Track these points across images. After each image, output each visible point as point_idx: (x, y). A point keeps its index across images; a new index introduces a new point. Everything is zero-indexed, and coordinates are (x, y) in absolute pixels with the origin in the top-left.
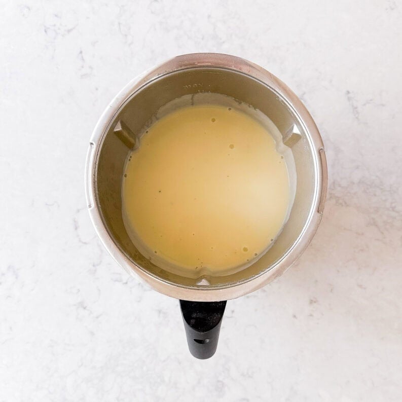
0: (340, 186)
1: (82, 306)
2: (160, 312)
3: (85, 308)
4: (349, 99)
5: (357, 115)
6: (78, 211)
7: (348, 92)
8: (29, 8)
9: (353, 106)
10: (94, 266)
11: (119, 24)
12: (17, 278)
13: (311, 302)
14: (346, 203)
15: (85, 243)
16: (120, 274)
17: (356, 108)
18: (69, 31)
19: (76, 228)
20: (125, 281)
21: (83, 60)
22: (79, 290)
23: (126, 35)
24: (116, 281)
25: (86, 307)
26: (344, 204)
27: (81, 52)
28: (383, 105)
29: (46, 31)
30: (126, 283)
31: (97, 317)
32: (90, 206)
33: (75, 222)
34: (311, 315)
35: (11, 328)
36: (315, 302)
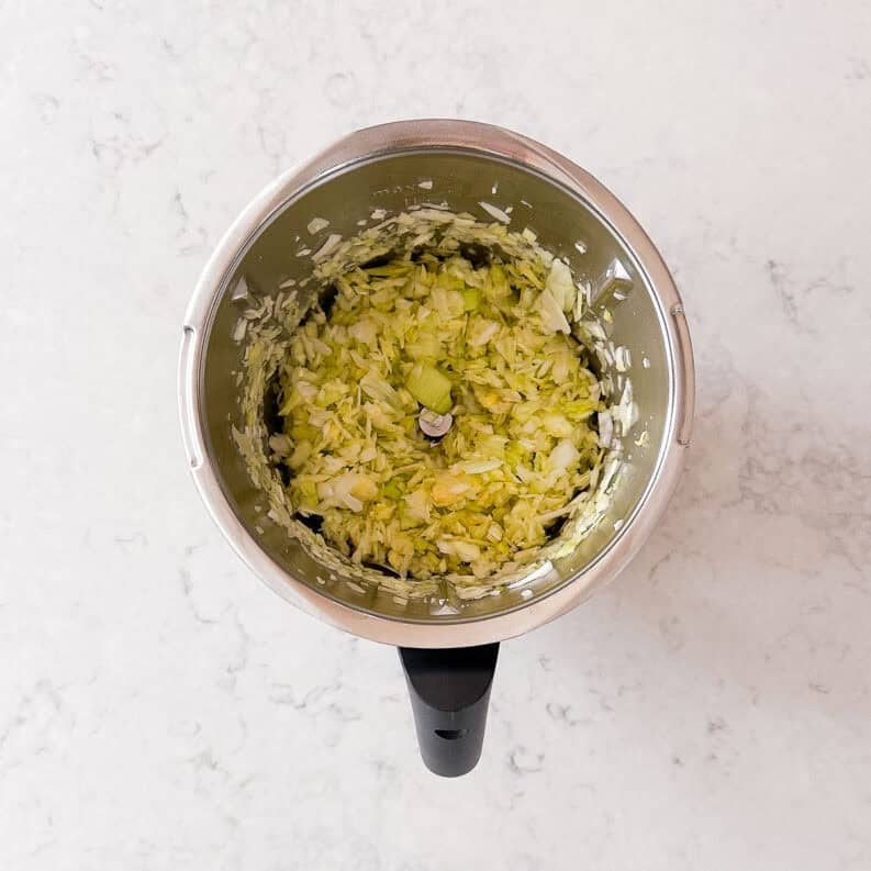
0: (762, 470)
1: (207, 760)
2: (380, 765)
3: (214, 767)
4: (774, 279)
5: (793, 315)
6: (190, 551)
7: (772, 264)
8: (55, 102)
9: (783, 293)
10: (229, 670)
11: (261, 130)
12: (58, 707)
13: (712, 728)
14: (776, 507)
15: (208, 622)
16: (289, 686)
17: (790, 298)
18: (148, 150)
19: (187, 590)
20: (299, 702)
21: (183, 213)
22: (199, 727)
23: (277, 156)
24: (281, 701)
25: (216, 763)
26: (772, 509)
27: (178, 197)
28: (849, 290)
29: (96, 153)
30: (304, 706)
31: (243, 785)
32: (194, 463)
33: (184, 575)
34: (713, 757)
35: (50, 819)
36: (720, 728)
